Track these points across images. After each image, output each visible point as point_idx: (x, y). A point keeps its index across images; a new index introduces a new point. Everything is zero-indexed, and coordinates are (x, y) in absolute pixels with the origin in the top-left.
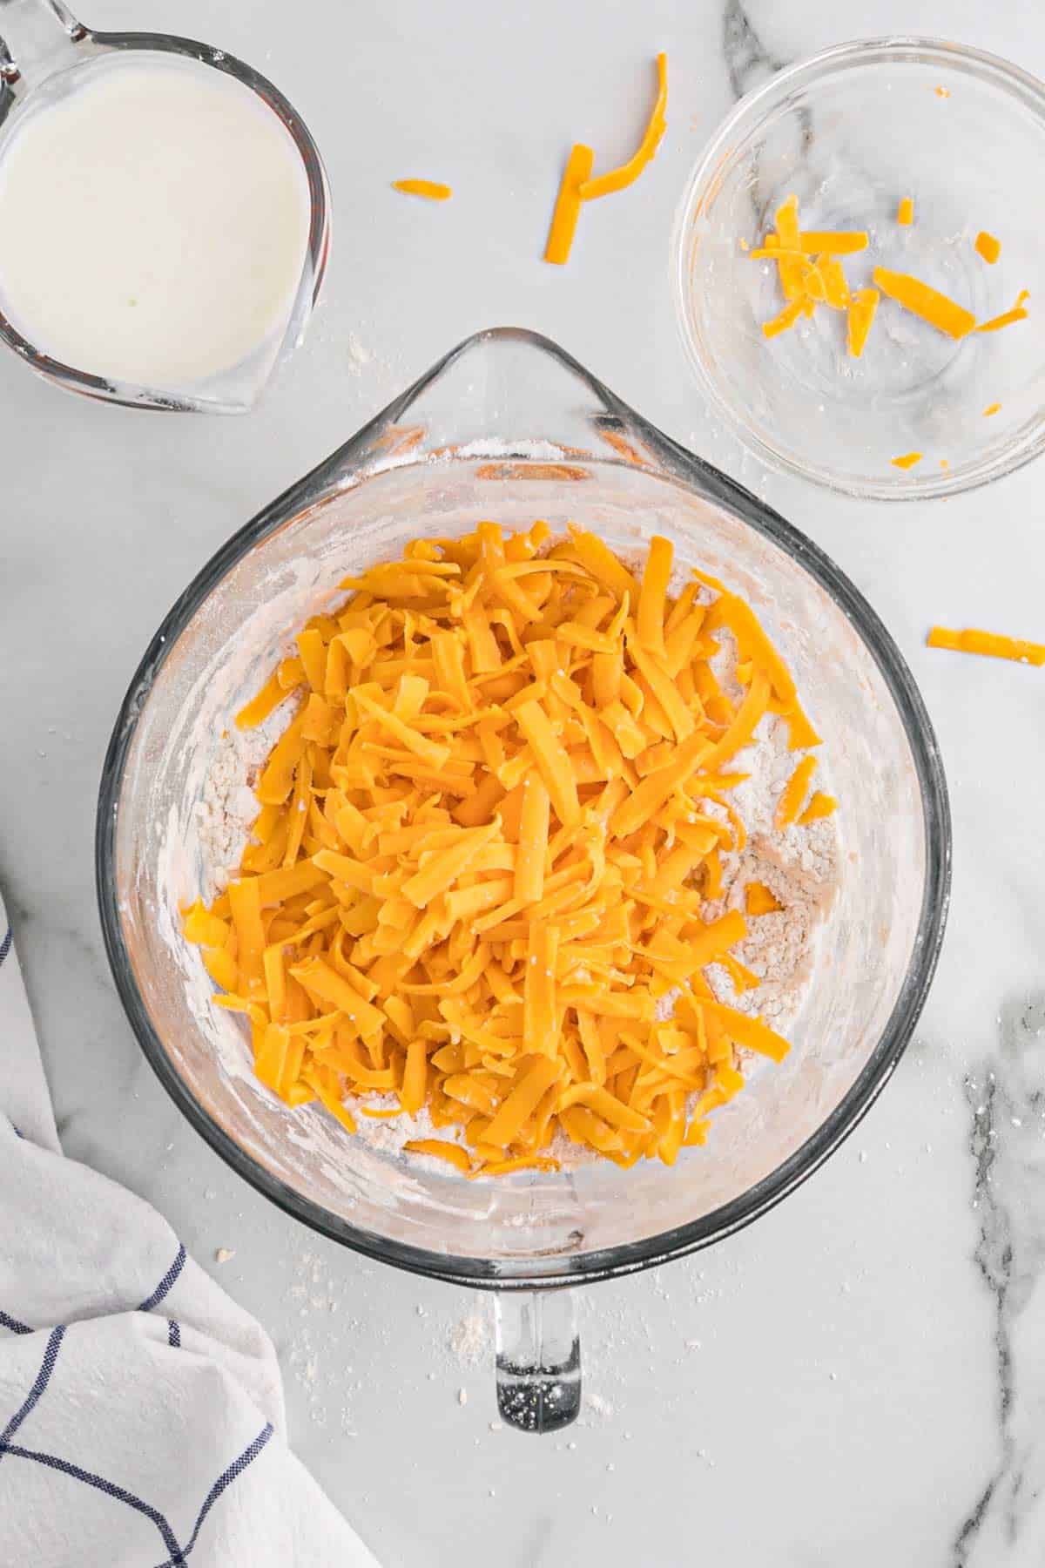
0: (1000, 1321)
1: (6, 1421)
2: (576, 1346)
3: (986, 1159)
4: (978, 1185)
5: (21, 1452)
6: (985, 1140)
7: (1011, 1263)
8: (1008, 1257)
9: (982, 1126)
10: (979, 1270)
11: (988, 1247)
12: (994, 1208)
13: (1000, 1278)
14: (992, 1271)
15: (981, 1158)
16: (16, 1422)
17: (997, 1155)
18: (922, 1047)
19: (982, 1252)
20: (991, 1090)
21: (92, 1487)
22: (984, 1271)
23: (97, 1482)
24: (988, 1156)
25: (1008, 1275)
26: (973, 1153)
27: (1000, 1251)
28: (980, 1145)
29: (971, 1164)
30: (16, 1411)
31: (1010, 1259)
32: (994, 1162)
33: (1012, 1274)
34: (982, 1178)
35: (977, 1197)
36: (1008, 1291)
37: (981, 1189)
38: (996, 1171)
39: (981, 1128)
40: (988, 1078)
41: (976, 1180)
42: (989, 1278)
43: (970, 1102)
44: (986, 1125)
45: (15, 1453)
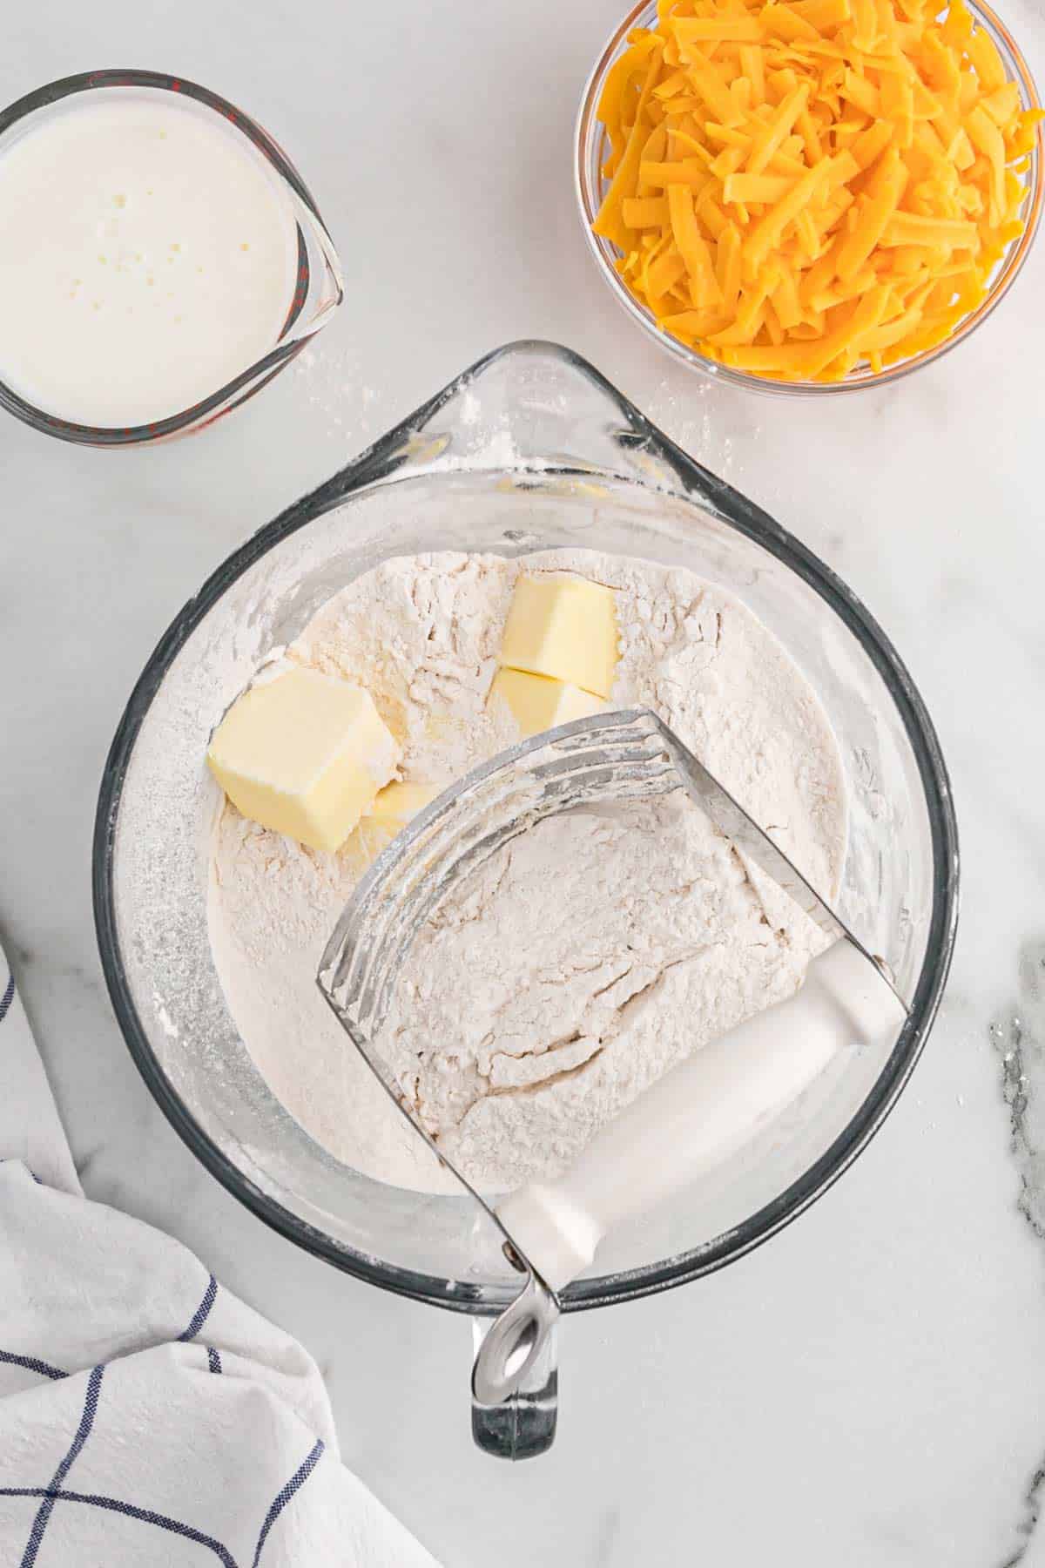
1: (55, 1467)
3: (1019, 1107)
4: (1014, 1133)
5: (74, 1497)
6: (1017, 1086)
9: (1012, 1073)
10: (1024, 1218)
11: (1029, 1193)
12: (1032, 1154)
14: (1035, 1216)
15: (1014, 1104)
16: (65, 1466)
17: (1029, 1100)
19: (1026, 1199)
20: (1018, 1036)
21: (147, 1523)
22: (1029, 1219)
23: (153, 1518)
24: (1020, 1102)
26: (1006, 1101)
28: (1011, 1091)
29: (1008, 1110)
30: (64, 1456)
32: (1028, 1108)
34: (1017, 1124)
35: (1014, 1148)
37: (1018, 1136)
38: (1030, 1117)
39: (1011, 1075)
40: (1013, 1025)
41: (1012, 1127)
42: (1035, 1225)
43: (997, 1049)
44: (1016, 1071)
45: (66, 1498)
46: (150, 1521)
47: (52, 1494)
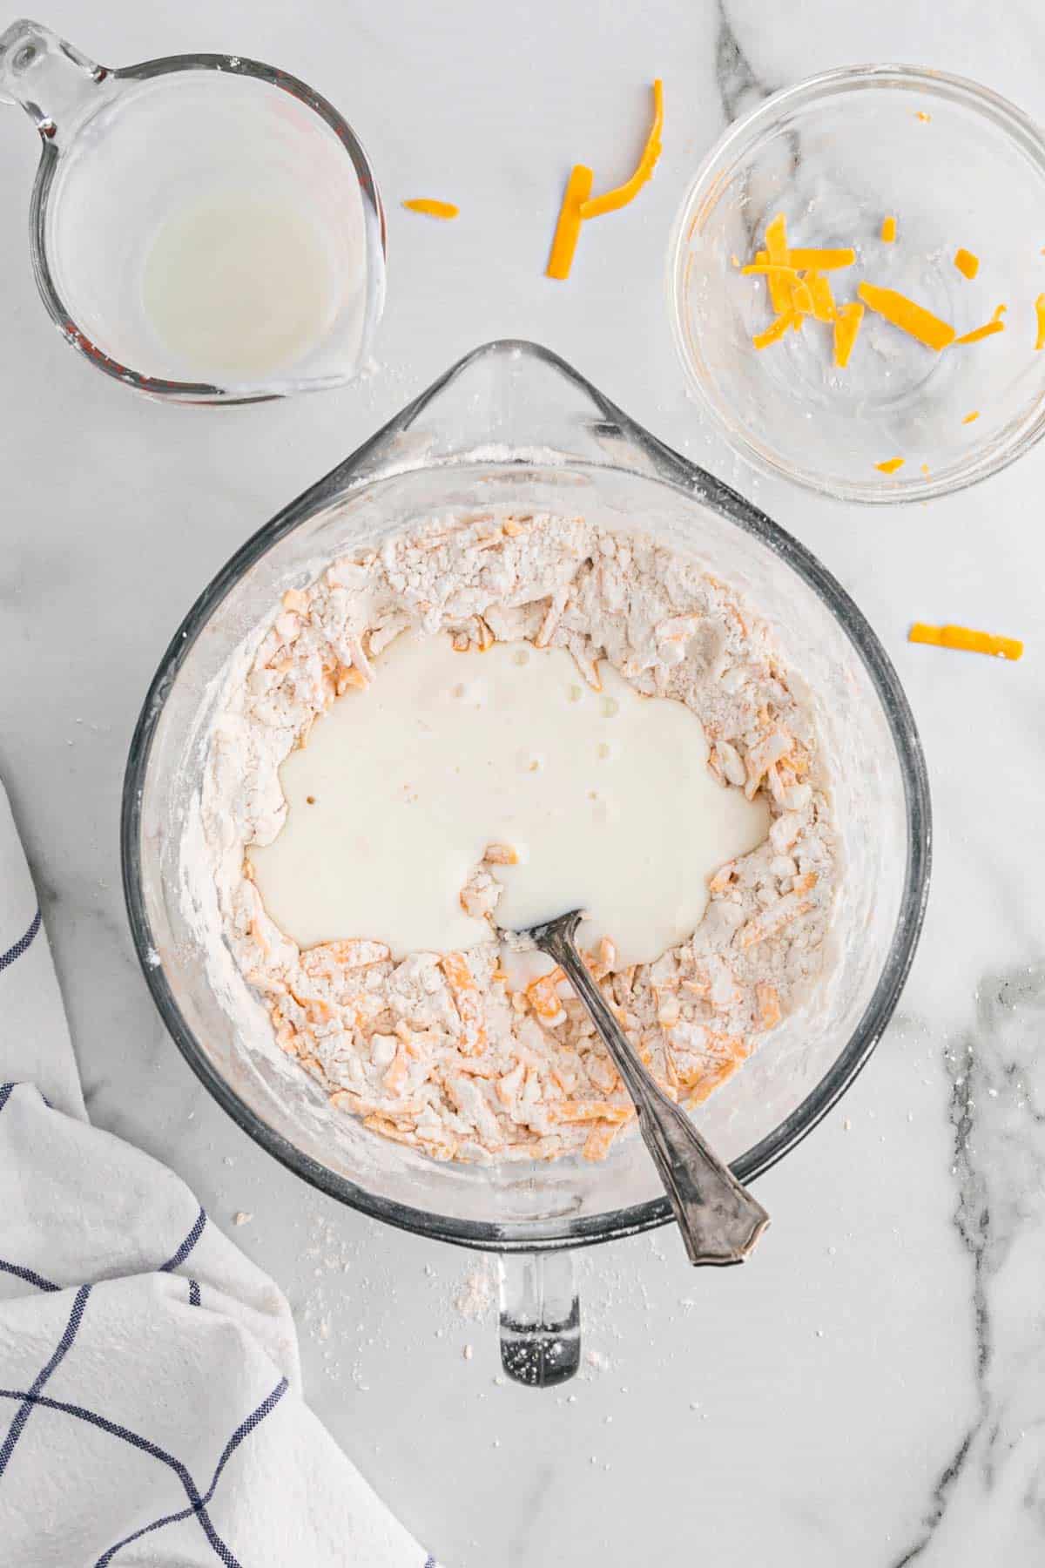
0: (978, 1281)
1: (36, 1373)
2: (576, 1305)
3: (964, 1128)
4: (956, 1152)
5: (51, 1403)
6: (964, 1109)
7: (987, 1227)
8: (985, 1220)
9: (961, 1096)
10: (958, 1232)
11: (966, 1210)
12: (972, 1173)
13: (977, 1239)
14: (970, 1233)
15: (960, 1126)
16: (45, 1374)
17: (975, 1124)
18: (904, 1020)
19: (962, 1216)
20: (970, 1062)
22: (963, 1234)
23: (122, 1433)
24: (966, 1125)
25: (986, 1237)
26: (952, 1122)
27: (977, 1214)
28: (958, 1113)
29: (952, 1131)
30: (45, 1364)
31: (987, 1222)
32: (972, 1131)
33: (989, 1236)
34: (961, 1144)
35: (956, 1164)
36: (984, 1254)
37: (960, 1156)
38: (974, 1139)
39: (960, 1098)
40: (967, 1051)
41: (955, 1147)
42: (968, 1240)
43: (949, 1073)
44: (965, 1096)
45: (45, 1404)
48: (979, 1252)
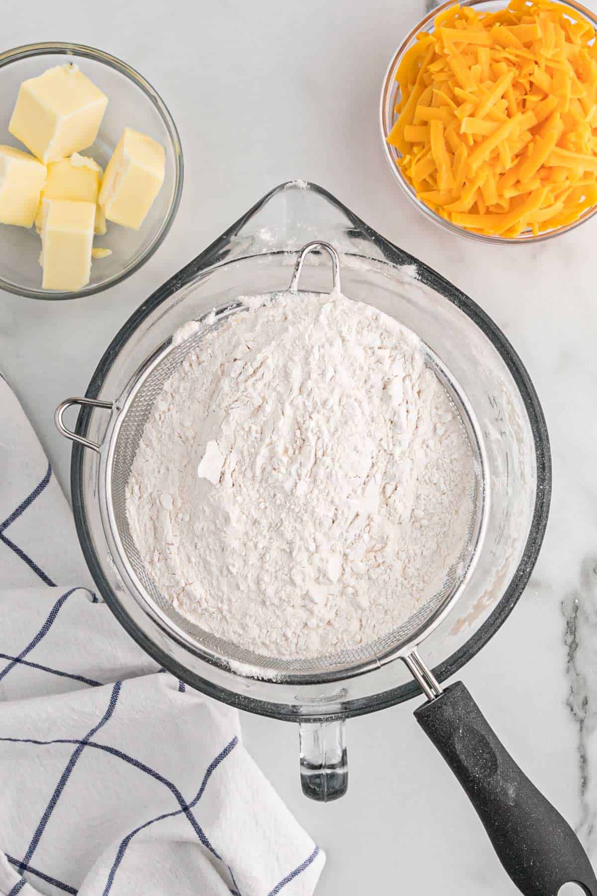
0: (581, 739)
1: (89, 731)
2: (344, 752)
3: (573, 647)
4: (568, 662)
5: (95, 745)
6: (573, 636)
7: (587, 706)
8: (585, 702)
9: (571, 628)
10: (569, 710)
11: (574, 696)
12: (577, 675)
13: (581, 714)
14: (576, 709)
15: (570, 647)
16: (93, 732)
17: (579, 645)
18: (537, 585)
19: (571, 699)
20: (576, 609)
21: (133, 766)
22: (572, 710)
23: (137, 764)
24: (574, 646)
25: (586, 712)
26: (566, 644)
27: (580, 700)
28: (570, 639)
29: (566, 649)
30: (94, 727)
31: (587, 703)
32: (578, 649)
33: (588, 712)
34: (571, 657)
35: (568, 670)
36: (585, 722)
37: (571, 664)
38: (579, 654)
39: (571, 630)
40: (574, 602)
41: (567, 659)
42: (575, 714)
43: (564, 615)
44: (573, 629)
45: (92, 746)
46: (135, 765)
47: (84, 743)
48: (582, 721)
